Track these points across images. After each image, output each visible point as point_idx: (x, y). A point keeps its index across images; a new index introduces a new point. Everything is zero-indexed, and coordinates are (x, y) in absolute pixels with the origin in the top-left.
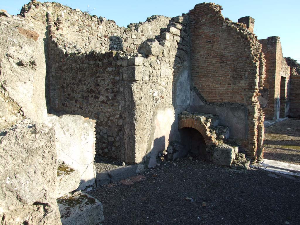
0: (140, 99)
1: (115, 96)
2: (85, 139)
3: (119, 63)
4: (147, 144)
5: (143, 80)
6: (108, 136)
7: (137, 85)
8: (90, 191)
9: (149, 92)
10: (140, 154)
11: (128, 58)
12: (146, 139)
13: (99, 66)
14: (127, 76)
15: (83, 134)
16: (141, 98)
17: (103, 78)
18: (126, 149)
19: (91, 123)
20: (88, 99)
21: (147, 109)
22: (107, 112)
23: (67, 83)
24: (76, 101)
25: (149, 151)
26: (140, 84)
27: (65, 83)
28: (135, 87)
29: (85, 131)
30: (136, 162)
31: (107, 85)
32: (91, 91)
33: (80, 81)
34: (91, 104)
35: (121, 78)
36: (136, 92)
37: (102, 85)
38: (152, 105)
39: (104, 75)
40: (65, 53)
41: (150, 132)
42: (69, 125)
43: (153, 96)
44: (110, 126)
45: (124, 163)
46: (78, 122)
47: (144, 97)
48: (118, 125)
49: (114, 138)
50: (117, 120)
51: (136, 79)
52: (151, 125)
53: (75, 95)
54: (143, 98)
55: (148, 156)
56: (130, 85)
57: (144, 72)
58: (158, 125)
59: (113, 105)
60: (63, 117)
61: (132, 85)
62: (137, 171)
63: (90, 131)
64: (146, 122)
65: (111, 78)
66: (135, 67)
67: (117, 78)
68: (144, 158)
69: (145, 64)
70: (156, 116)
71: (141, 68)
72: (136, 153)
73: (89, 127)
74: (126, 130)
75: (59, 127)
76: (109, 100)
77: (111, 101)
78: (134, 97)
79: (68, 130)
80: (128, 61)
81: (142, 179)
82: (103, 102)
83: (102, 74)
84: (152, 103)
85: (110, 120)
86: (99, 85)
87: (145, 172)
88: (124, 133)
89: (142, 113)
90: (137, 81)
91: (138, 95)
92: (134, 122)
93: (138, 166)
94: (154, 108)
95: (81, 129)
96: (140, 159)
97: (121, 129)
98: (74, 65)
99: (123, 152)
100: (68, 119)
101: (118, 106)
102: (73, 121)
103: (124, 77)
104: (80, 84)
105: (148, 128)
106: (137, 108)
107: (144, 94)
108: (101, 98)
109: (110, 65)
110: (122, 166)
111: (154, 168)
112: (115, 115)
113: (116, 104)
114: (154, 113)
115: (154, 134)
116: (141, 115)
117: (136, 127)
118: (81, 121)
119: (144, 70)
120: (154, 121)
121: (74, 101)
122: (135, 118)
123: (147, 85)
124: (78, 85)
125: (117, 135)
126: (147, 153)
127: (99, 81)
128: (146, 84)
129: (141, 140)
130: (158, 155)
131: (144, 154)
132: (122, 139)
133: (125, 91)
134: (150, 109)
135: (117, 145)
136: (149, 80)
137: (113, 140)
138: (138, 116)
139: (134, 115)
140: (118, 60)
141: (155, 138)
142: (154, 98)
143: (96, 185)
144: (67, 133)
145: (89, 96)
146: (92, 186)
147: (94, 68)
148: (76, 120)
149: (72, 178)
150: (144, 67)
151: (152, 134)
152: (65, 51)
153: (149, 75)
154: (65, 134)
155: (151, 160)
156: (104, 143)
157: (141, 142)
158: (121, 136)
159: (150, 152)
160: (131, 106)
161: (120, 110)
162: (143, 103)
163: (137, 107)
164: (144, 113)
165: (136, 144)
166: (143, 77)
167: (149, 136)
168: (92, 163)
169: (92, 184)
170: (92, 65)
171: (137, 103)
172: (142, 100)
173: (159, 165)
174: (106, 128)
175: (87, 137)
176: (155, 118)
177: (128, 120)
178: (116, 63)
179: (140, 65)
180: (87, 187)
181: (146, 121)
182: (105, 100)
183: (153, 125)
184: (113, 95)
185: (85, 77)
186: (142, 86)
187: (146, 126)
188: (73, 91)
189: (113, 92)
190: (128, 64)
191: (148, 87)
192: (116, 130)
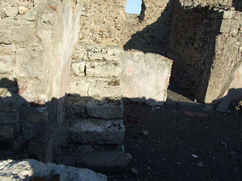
0: (222, 50)
1: (204, 44)
2: (161, 72)
3: (212, 16)
4: (220, 91)
5: (229, 33)
6: (193, 77)
7: (222, 37)
8: (158, 109)
9: (234, 45)
10: (211, 97)
11: (219, 12)
12: (221, 86)
13: (199, 18)
14: (215, 28)
15: (160, 68)
16: (224, 49)
17: (199, 28)
18: (201, 89)
19: (168, 62)
20: (188, 44)
21: (229, 60)
22: (197, 57)
23: (179, 31)
24: (182, 45)
25: (221, 97)
26: (225, 36)
27: (178, 30)
28: (219, 39)
29: (162, 67)
30: (205, 101)
31: (201, 34)
32: (191, 39)
33: (186, 30)
34: (189, 49)
35: (211, 29)
36: (219, 43)
37: (198, 34)
38: (236, 58)
39: (201, 26)
40: (182, 6)
41: (226, 81)
42: (151, 60)
43: (239, 49)
44: (196, 69)
45: (196, 100)
46: (157, 59)
47: (228, 48)
48: (201, 70)
49: (196, 79)
50: (201, 65)
51: (221, 31)
52: (230, 75)
53: (181, 40)
54: (225, 50)
55: (219, 101)
56: (215, 37)
57: (232, 26)
58: (237, 77)
59: (201, 52)
60: (147, 54)
61: (217, 36)
62: (204, 109)
63: (166, 68)
64: (224, 72)
65: (204, 29)
66: (223, 20)
67: (208, 29)
68: (214, 101)
69: (236, 18)
70: (237, 68)
71: (230, 22)
72: (206, 95)
73: (166, 65)
74: (204, 74)
75: (143, 60)
76: (200, 47)
77: (201, 49)
78: (216, 47)
79: (150, 63)
80: (218, 14)
81: (203, 116)
82: (196, 49)
83: (200, 25)
84: (237, 55)
85: (197, 64)
86: (196, 34)
87: (211, 113)
88: (203, 76)
89: (221, 63)
90: (222, 34)
91: (221, 46)
92: (211, 69)
93: (207, 106)
94: (237, 61)
95: (159, 65)
96: (209, 100)
97: (202, 73)
98: (185, 16)
99: (198, 91)
100: (150, 56)
101: (204, 53)
102: (154, 58)
103: (213, 29)
104: (186, 32)
105: (225, 77)
106: (217, 58)
107: (227, 46)
108: (196, 45)
109: (206, 17)
110: (194, 101)
111: (222, 113)
112: (201, 60)
113: (203, 52)
114: (235, 65)
115: (231, 84)
116: (220, 65)
117: (211, 74)
118: (160, 59)
119: (233, 23)
120: (233, 72)
121: (180, 45)
122: (212, 66)
123: (233, 38)
124: (185, 33)
125: (198, 77)
126: (219, 98)
127: (197, 31)
128: (233, 36)
129: (215, 85)
130: (232, 103)
131: (215, 98)
132: (200, 81)
133: (211, 41)
134: (232, 61)
135: (196, 85)
136: (238, 34)
137: (195, 80)
138: (216, 65)
139: (212, 63)
140: (212, 13)
141: (230, 88)
142: (240, 51)
143: (165, 107)
144: (148, 65)
145: (189, 42)
146: (160, 106)
147: (196, 19)
148: (156, 58)
149: (116, 89)
150: (234, 21)
151: (228, 84)
152: (183, 4)
153: (239, 28)
154: (147, 66)
155: (221, 105)
156: (189, 81)
157: (214, 87)
158: (201, 79)
159: (222, 99)
160: (212, 55)
161: (205, 57)
162: (225, 53)
163: (216, 56)
164: (224, 63)
165: (208, 87)
166: (230, 30)
167: (224, 84)
168: (163, 90)
169: (161, 105)
170: (195, 17)
171: (217, 53)
172: (224, 51)
173: (229, 112)
174: (193, 70)
175: (163, 71)
176: (235, 69)
177: (207, 66)
178: (210, 16)
179: (228, 18)
180: (157, 106)
181: (224, 70)
182: (197, 47)
183: (232, 76)
184: (202, 43)
185: (189, 26)
186: (226, 39)
187: (223, 75)
188: (181, 37)
189: (203, 41)
190: (218, 17)
191: (235, 40)
192: (199, 72)
